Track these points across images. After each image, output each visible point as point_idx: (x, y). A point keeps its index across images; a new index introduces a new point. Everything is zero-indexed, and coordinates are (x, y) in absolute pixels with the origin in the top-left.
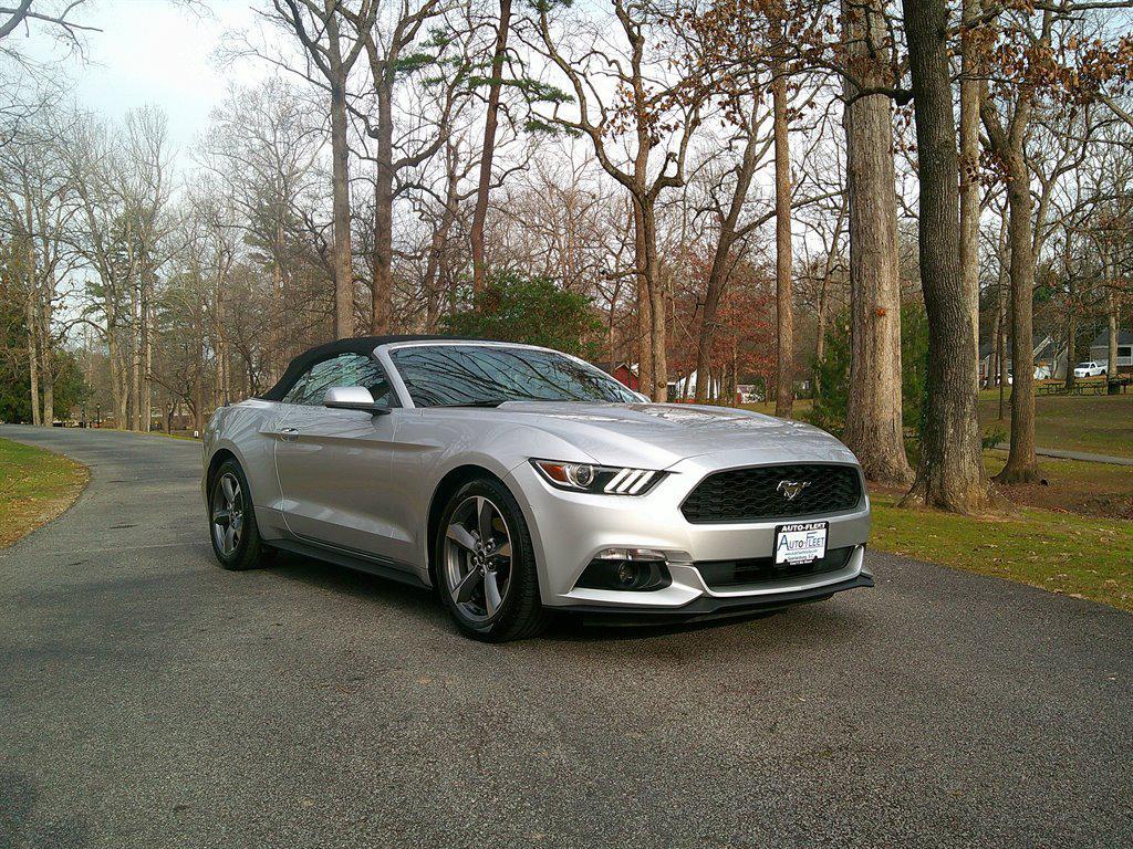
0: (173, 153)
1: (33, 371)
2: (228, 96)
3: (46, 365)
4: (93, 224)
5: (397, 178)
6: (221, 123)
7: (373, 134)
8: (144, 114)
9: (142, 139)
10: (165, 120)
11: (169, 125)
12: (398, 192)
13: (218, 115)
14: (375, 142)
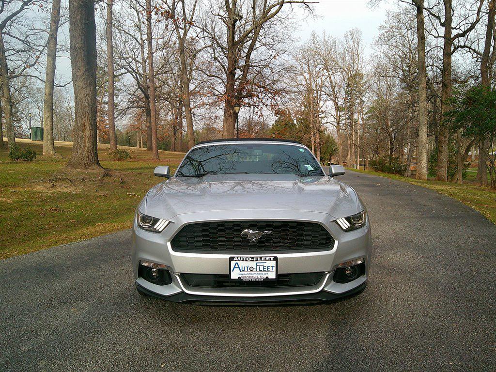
0: (363, 47)
1: (312, 143)
2: (386, 18)
3: (318, 141)
4: (331, 82)
5: (454, 44)
6: (383, 31)
7: (442, 25)
8: (352, 33)
9: (351, 43)
10: (361, 34)
11: (362, 36)
12: (454, 51)
13: (382, 27)
14: (443, 28)
